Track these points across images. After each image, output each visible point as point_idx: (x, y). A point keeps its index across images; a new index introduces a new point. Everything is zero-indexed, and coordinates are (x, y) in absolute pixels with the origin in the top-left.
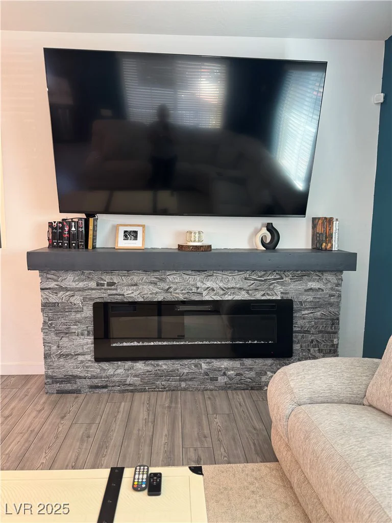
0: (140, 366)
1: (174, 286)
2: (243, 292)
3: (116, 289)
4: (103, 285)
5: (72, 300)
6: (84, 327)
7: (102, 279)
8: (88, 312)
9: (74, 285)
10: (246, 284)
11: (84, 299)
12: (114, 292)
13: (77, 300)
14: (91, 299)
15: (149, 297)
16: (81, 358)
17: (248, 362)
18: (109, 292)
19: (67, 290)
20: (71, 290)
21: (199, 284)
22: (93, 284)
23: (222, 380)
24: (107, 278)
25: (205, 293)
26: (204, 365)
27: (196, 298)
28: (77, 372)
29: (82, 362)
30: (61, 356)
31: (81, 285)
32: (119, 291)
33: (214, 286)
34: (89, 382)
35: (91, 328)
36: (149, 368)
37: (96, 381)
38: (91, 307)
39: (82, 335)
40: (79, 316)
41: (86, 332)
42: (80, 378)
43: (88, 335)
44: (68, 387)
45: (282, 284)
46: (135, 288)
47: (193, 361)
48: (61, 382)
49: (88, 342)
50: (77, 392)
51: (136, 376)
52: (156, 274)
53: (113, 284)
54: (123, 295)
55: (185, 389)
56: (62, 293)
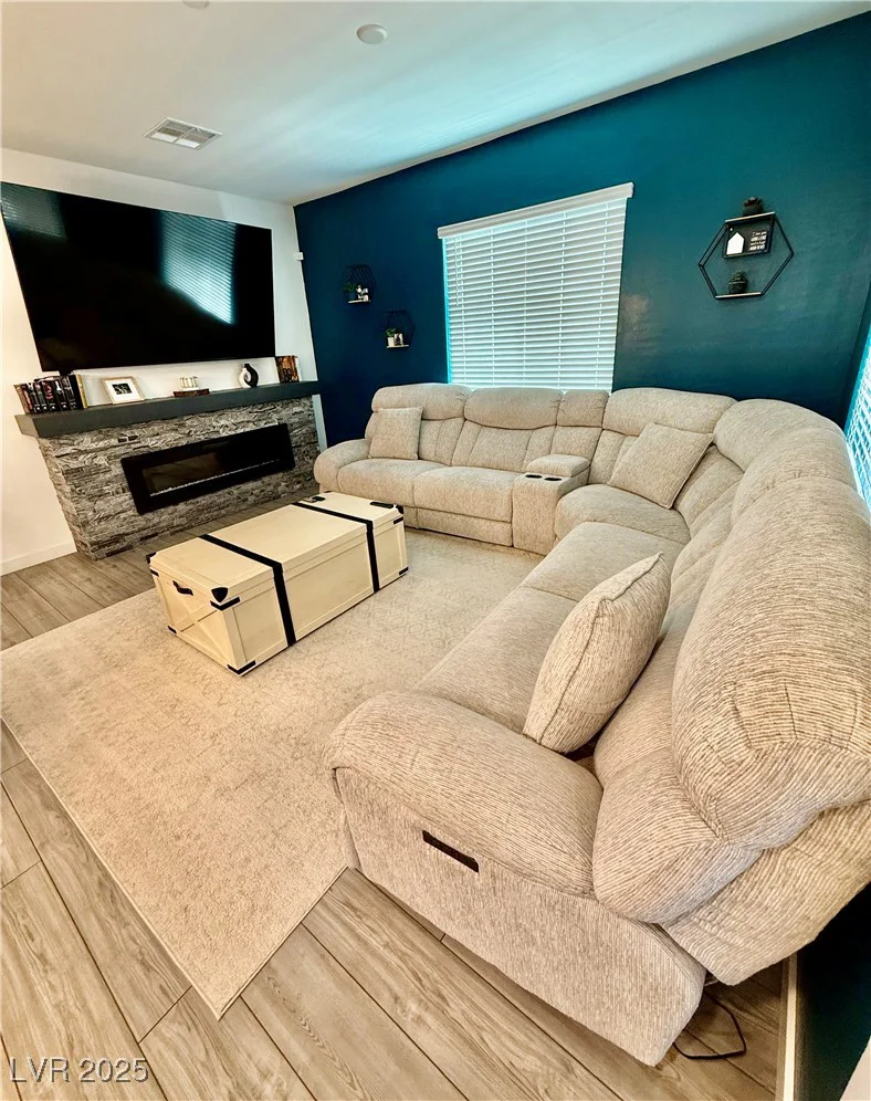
0: (182, 507)
1: (194, 430)
2: (251, 424)
3: (140, 442)
4: (125, 440)
5: (96, 461)
6: (117, 485)
7: (123, 435)
8: (117, 470)
9: (94, 446)
10: (251, 417)
11: (110, 458)
12: (139, 445)
13: (101, 460)
14: (116, 457)
15: (174, 444)
16: (122, 516)
17: (266, 479)
18: (133, 446)
19: (86, 452)
20: (91, 451)
21: (214, 424)
22: (114, 441)
23: (251, 499)
24: (128, 433)
25: (221, 430)
26: (235, 490)
27: (215, 436)
28: (123, 530)
29: (125, 519)
30: (100, 520)
31: (101, 444)
32: (143, 444)
33: (227, 423)
34: (138, 536)
35: (125, 484)
36: (191, 507)
37: (145, 532)
38: (119, 465)
39: (118, 493)
40: (108, 476)
41: (121, 490)
42: (127, 534)
43: (124, 492)
44: (118, 546)
45: (276, 412)
46: (157, 437)
47: (226, 490)
48: (109, 545)
49: (126, 499)
50: (129, 547)
51: (181, 517)
52: (175, 421)
53: (136, 437)
54: (148, 446)
55: (224, 516)
56: (82, 456)
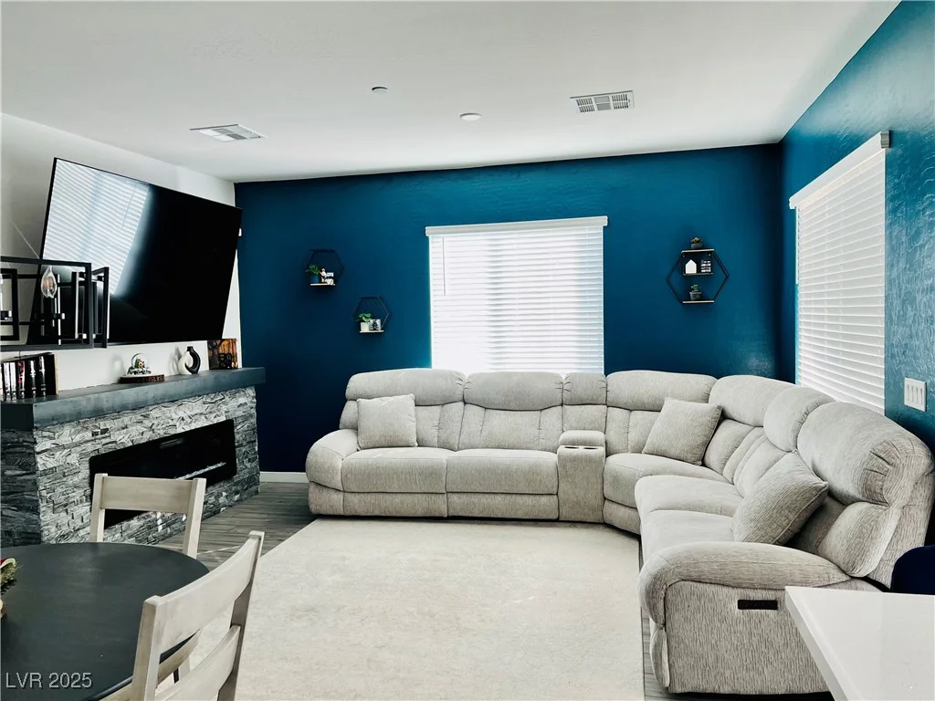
1: (156, 422)
2: (203, 417)
3: (110, 436)
4: (97, 434)
5: (69, 460)
6: (81, 492)
7: (96, 427)
8: (85, 472)
9: (70, 440)
10: (204, 409)
11: (82, 455)
12: (108, 440)
13: (73, 459)
14: (86, 455)
15: (137, 440)
18: (104, 441)
19: (64, 447)
20: (69, 447)
21: (174, 416)
22: (88, 435)
24: (102, 425)
25: (178, 425)
27: (172, 432)
31: (77, 438)
32: (113, 439)
33: (184, 415)
35: (89, 491)
38: (87, 465)
39: (81, 503)
40: (76, 479)
41: (84, 499)
43: (86, 502)
46: (125, 430)
49: (86, 511)
52: (143, 410)
53: (105, 431)
54: (115, 442)
56: (59, 453)
